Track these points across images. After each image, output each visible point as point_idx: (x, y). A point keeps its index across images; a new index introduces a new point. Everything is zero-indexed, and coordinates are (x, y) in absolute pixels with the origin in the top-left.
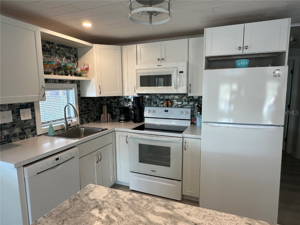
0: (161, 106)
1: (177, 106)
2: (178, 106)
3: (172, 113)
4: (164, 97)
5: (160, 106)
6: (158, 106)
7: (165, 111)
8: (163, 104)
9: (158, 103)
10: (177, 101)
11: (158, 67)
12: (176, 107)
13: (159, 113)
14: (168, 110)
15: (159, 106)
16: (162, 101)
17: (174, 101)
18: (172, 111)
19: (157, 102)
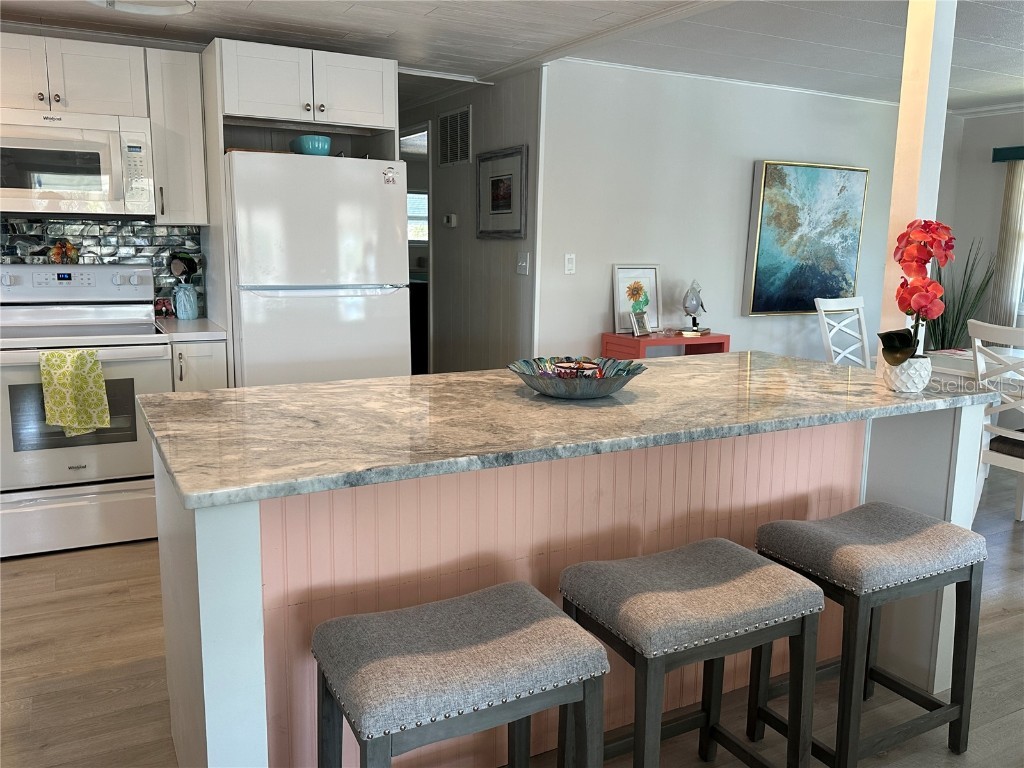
0: (35, 261)
1: (99, 262)
2: (102, 260)
3: (86, 282)
4: (44, 231)
5: (28, 260)
6: (22, 262)
7: (59, 279)
8: (42, 253)
9: (18, 252)
10: (99, 244)
11: (47, 123)
12: (93, 264)
13: (36, 284)
14: (69, 275)
15: (25, 263)
16: (38, 244)
17: (85, 243)
18: (85, 277)
19: (15, 248)
